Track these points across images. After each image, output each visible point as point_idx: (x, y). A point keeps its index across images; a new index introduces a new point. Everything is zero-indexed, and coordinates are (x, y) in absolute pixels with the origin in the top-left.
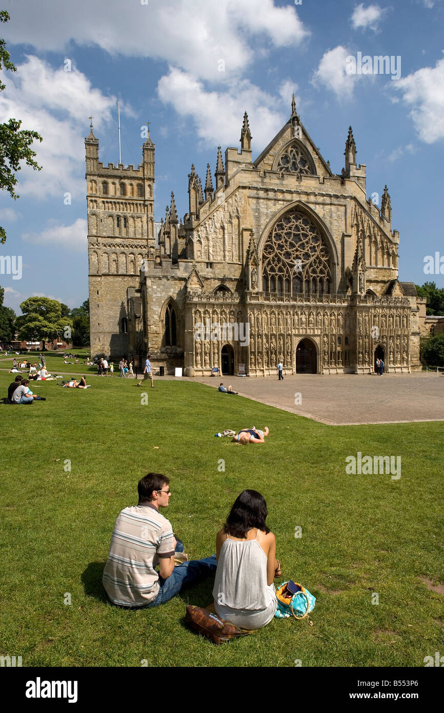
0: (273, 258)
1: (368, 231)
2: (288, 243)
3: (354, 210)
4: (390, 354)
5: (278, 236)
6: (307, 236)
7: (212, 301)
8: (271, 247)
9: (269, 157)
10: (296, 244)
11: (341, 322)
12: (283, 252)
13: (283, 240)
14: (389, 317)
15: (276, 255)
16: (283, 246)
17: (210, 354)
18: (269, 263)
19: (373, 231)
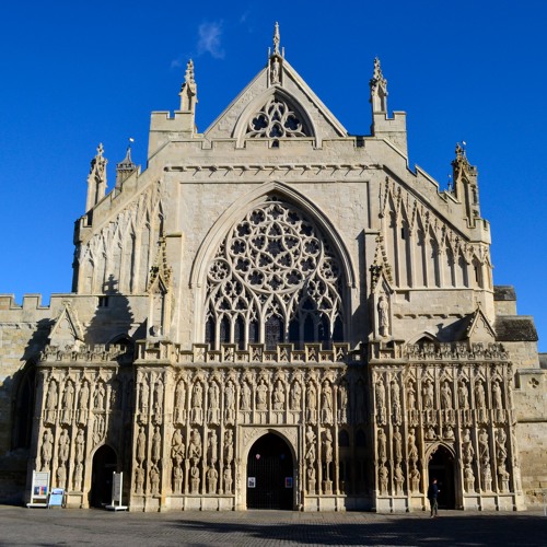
0: (228, 284)
1: (415, 223)
2: (259, 255)
3: (384, 188)
4: (466, 467)
5: (239, 247)
6: (297, 241)
7: (81, 361)
8: (225, 266)
9: (228, 119)
10: (275, 256)
11: (345, 399)
12: (247, 274)
13: (248, 251)
14: (460, 385)
15: (234, 279)
16: (247, 262)
17: (67, 463)
18: (219, 294)
19: (427, 222)
